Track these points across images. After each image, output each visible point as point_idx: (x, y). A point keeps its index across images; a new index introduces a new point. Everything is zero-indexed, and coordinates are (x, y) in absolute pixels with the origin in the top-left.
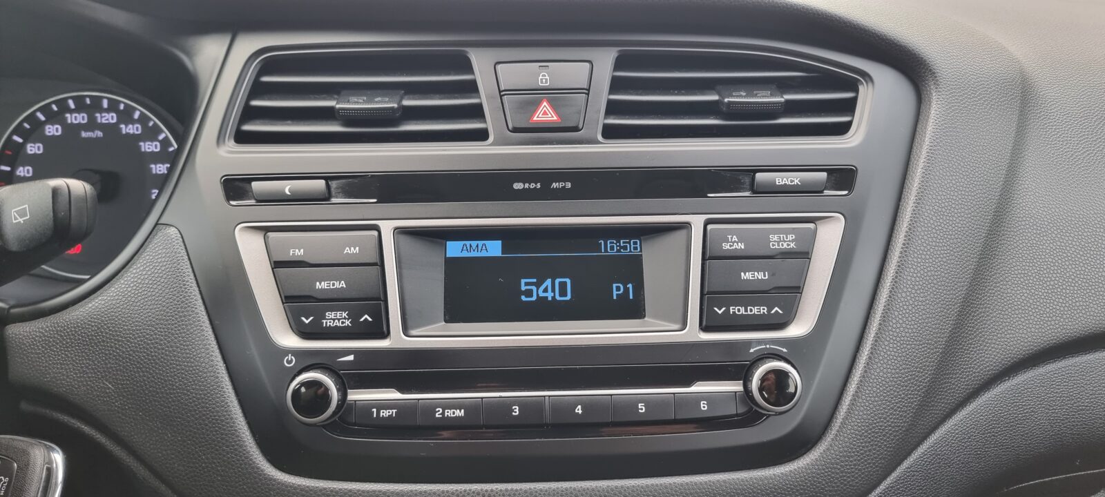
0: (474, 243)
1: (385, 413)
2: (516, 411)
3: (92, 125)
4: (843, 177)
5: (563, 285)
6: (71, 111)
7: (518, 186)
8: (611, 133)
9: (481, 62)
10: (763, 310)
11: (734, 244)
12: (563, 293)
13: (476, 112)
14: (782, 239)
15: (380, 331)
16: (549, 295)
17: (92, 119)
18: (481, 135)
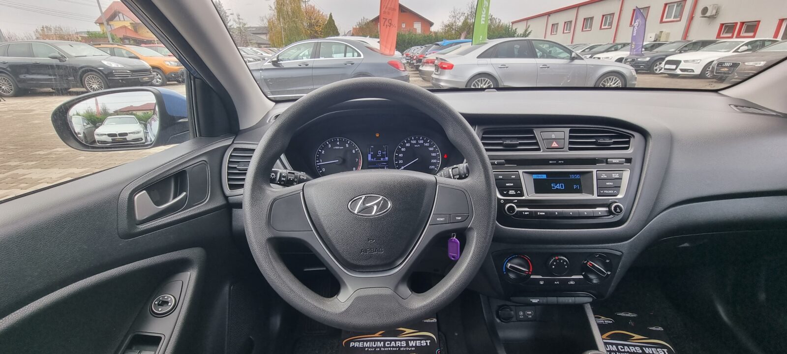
0: (539, 175)
1: (526, 213)
2: (557, 213)
3: (417, 143)
4: (629, 160)
5: (562, 185)
6: (412, 140)
7: (551, 162)
8: (571, 149)
9: (537, 132)
10: (612, 192)
11: (604, 176)
12: (562, 187)
13: (537, 144)
14: (615, 175)
15: (522, 195)
16: (559, 188)
17: (417, 142)
18: (539, 149)
